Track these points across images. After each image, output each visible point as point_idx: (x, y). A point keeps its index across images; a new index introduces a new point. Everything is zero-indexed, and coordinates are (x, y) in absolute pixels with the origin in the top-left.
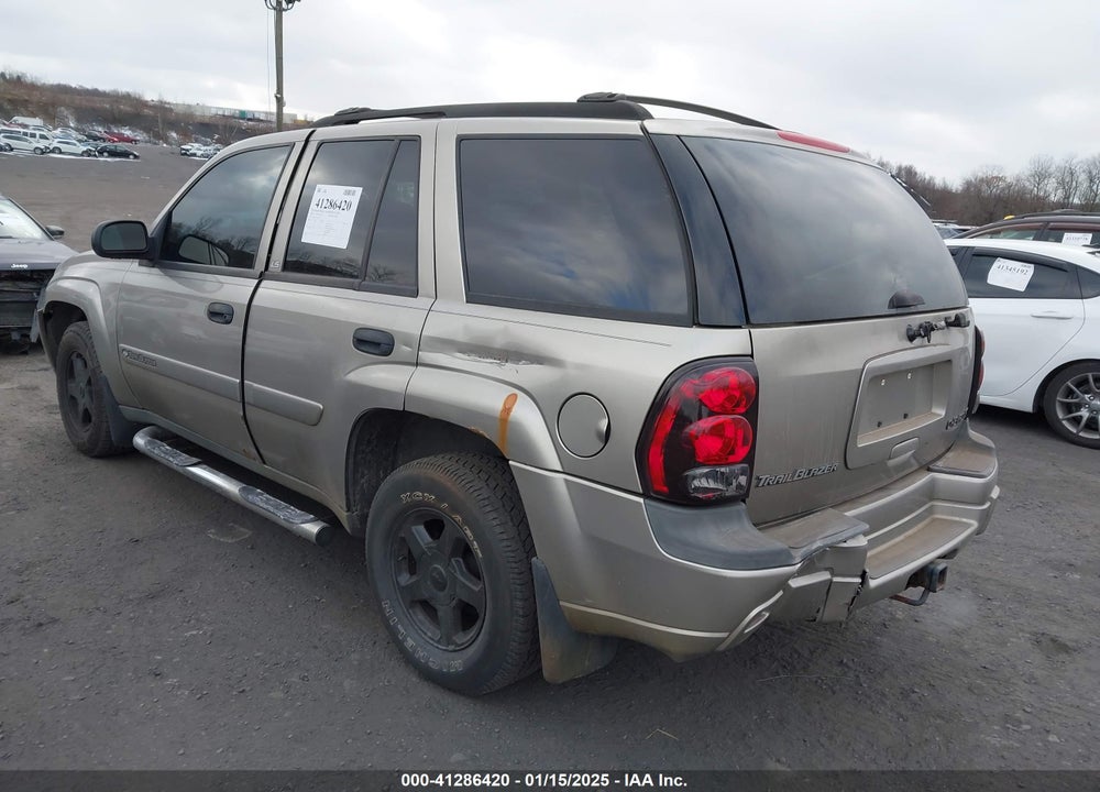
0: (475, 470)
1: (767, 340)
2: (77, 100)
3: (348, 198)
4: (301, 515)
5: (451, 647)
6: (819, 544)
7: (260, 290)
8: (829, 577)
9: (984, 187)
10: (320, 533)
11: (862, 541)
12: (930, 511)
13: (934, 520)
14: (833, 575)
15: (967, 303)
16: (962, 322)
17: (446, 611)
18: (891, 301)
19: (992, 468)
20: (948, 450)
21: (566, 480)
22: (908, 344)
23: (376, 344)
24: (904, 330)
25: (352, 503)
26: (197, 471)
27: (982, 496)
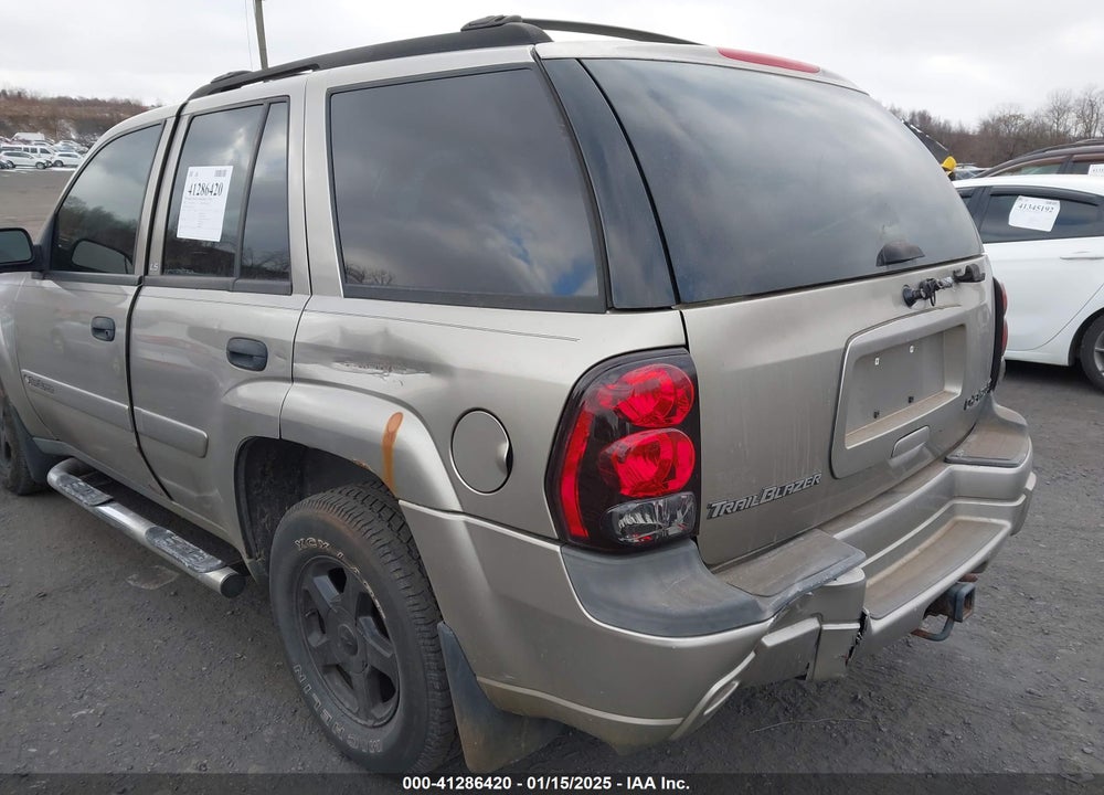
0: (377, 507)
1: (706, 323)
2: (77, 111)
3: (219, 180)
4: (208, 561)
5: (370, 722)
6: (797, 588)
7: (140, 299)
8: (818, 625)
9: (1002, 127)
10: (226, 582)
11: (857, 576)
12: (952, 511)
13: (957, 523)
14: (822, 621)
15: (981, 250)
16: (975, 275)
17: (359, 679)
18: (880, 256)
19: (1025, 453)
20: (969, 433)
21: (467, 523)
22: (905, 310)
23: (250, 356)
24: (899, 292)
25: (253, 548)
26: (109, 511)
27: (1015, 488)
